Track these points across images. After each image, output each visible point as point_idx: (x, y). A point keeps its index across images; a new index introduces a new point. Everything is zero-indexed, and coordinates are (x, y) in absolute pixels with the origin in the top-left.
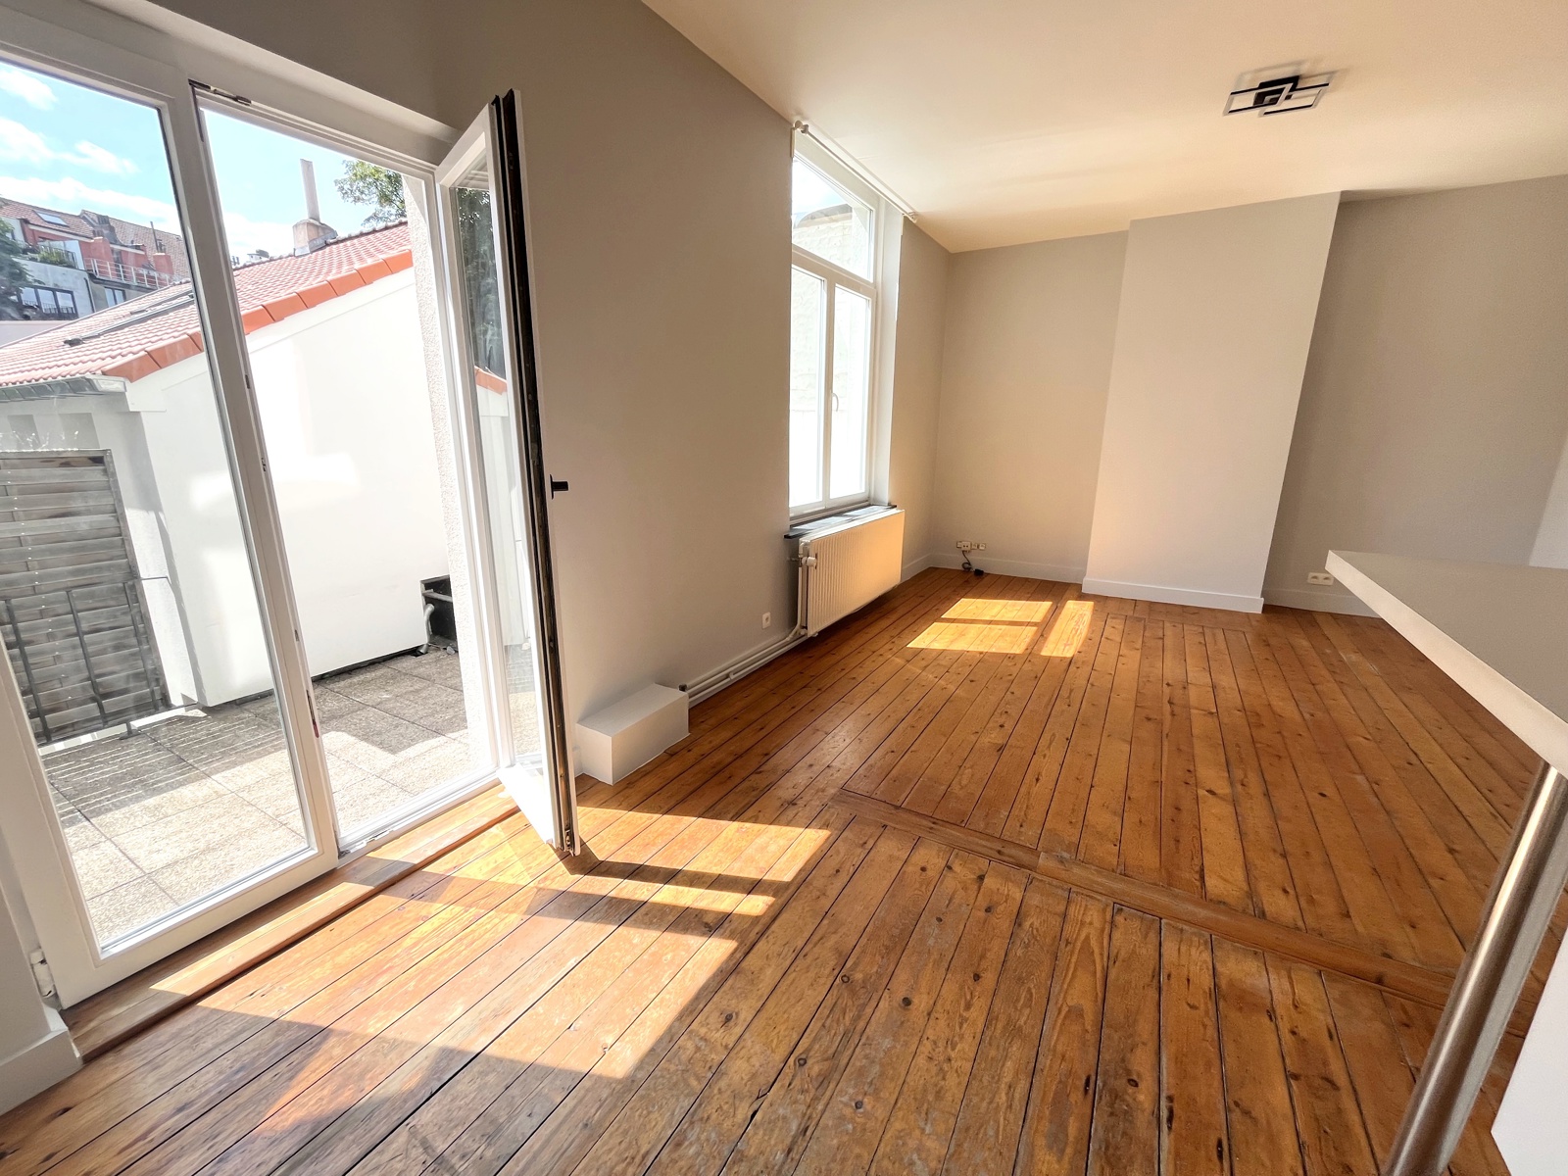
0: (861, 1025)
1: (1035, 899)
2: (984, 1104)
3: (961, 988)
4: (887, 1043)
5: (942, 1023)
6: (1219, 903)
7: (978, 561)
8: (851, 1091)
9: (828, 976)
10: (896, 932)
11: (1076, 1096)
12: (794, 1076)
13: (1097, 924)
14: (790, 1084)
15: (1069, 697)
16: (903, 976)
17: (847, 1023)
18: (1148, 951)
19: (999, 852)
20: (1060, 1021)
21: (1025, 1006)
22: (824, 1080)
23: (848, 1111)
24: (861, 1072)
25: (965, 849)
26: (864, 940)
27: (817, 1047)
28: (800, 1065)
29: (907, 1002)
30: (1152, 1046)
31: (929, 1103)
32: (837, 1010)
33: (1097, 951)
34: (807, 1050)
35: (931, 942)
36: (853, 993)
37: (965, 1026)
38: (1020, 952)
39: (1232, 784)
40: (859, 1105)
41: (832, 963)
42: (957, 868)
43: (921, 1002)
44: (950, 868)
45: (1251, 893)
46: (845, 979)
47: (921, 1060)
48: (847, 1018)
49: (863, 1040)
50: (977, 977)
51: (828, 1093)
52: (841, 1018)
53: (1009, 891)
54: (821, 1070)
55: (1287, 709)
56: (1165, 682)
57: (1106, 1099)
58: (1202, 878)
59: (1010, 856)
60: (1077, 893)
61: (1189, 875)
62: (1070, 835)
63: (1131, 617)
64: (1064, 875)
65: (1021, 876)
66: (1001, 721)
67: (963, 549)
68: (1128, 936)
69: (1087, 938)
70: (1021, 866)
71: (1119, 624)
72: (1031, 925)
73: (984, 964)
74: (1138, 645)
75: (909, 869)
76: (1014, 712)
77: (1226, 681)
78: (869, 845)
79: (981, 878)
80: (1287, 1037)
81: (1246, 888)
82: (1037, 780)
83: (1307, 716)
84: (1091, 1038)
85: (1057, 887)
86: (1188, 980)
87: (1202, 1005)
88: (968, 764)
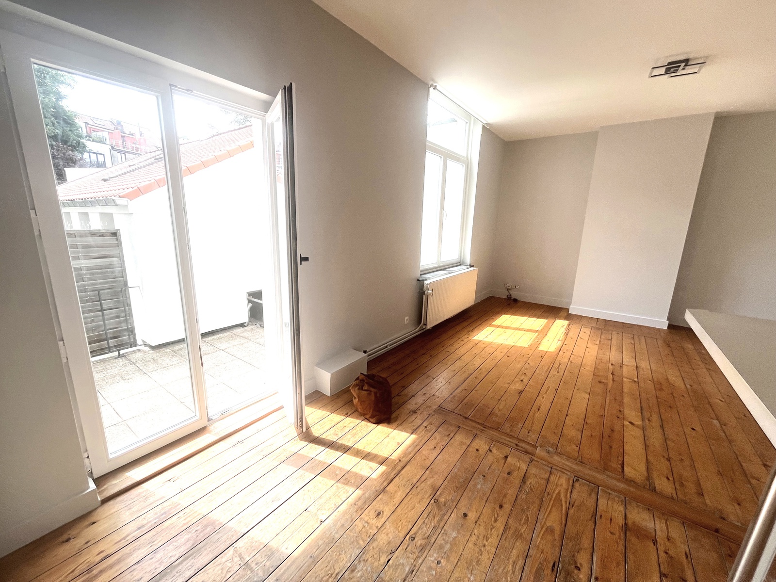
0: (442, 523)
1: (533, 471)
2: (501, 570)
3: (493, 511)
4: (454, 534)
5: (482, 527)
6: (630, 482)
7: (515, 294)
8: (435, 555)
9: (428, 498)
10: (462, 480)
11: (548, 571)
12: (408, 545)
13: (565, 486)
14: (406, 549)
15: (558, 368)
16: (464, 502)
17: (436, 523)
18: (591, 502)
19: (516, 445)
20: (542, 533)
21: (524, 524)
22: (423, 548)
23: (434, 565)
24: (441, 547)
25: (499, 442)
26: (446, 482)
27: (420, 532)
28: (412, 540)
29: (465, 515)
30: (589, 551)
31: (473, 566)
32: (431, 515)
33: (563, 499)
34: (415, 534)
35: (479, 486)
36: (439, 508)
37: (493, 530)
38: (524, 496)
39: (643, 420)
40: (439, 563)
41: (430, 492)
42: (494, 451)
43: (472, 516)
44: (491, 451)
45: (649, 477)
46: (436, 501)
47: (470, 545)
48: (435, 519)
49: (443, 531)
50: (501, 507)
51: (424, 555)
52: (433, 520)
53: (520, 465)
54: (421, 544)
55: (678, 382)
56: (610, 363)
57: (563, 574)
58: (623, 467)
59: (522, 447)
60: (556, 469)
61: (615, 465)
62: (554, 439)
63: (594, 327)
64: (549, 459)
65: (527, 458)
66: (522, 378)
67: (508, 288)
68: (581, 493)
69: (559, 493)
70: (527, 452)
71: (588, 331)
72: (530, 483)
73: (505, 500)
74: (598, 343)
75: (470, 449)
76: (529, 374)
77: (644, 364)
78: (451, 436)
79: (506, 457)
80: (662, 554)
81: (645, 474)
82: (539, 409)
83: (688, 386)
84: (558, 543)
85: (545, 465)
86: (611, 519)
87: (617, 532)
88: (503, 399)
